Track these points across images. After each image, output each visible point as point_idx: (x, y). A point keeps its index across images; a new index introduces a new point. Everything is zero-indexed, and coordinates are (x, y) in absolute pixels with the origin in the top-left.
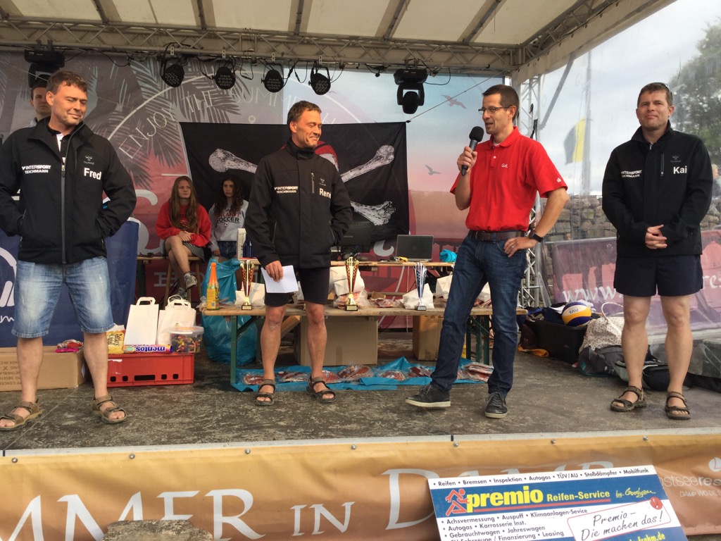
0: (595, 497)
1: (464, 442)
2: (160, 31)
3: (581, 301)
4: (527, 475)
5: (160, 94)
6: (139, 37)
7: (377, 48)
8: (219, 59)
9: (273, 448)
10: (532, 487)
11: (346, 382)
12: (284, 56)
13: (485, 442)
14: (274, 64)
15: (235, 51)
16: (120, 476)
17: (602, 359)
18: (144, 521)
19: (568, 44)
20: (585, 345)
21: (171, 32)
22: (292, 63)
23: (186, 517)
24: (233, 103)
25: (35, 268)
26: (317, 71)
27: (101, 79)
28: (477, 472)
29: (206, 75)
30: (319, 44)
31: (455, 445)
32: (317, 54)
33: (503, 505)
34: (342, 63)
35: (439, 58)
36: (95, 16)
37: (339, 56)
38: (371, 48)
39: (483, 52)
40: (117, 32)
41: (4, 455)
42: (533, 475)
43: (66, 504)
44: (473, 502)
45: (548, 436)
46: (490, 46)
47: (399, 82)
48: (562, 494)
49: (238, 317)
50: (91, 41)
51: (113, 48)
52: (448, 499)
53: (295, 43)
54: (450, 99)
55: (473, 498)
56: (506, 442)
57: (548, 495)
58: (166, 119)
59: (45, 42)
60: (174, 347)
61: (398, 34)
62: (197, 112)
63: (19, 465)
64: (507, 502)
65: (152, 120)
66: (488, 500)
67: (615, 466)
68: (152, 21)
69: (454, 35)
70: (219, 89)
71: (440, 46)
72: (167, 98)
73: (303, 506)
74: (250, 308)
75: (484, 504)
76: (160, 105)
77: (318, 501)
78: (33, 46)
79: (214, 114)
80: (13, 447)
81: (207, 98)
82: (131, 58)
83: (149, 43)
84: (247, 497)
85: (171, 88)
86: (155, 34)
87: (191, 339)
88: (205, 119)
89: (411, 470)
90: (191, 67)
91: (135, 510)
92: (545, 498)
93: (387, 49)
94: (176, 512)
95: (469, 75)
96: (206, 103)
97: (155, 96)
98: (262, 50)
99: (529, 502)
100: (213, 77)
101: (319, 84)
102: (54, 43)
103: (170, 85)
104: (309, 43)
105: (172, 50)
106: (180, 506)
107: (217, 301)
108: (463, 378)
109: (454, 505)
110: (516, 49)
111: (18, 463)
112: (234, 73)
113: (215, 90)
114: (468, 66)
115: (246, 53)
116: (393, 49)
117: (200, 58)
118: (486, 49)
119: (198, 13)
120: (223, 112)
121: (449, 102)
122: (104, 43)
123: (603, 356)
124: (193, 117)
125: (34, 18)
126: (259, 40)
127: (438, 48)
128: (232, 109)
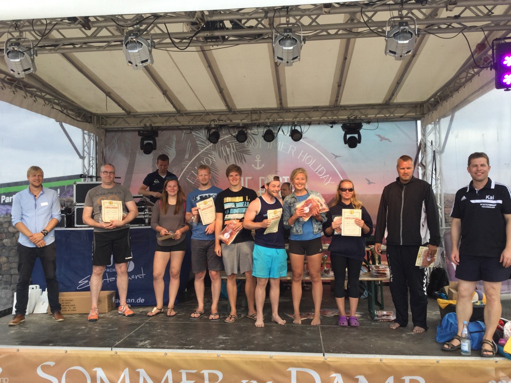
1: (330, 357)
2: (208, 113)
5: (208, 147)
6: (197, 117)
8: (239, 126)
9: (231, 354)
12: (275, 121)
14: (269, 126)
15: (247, 121)
21: (212, 114)
22: (280, 124)
24: (247, 149)
26: (294, 128)
27: (178, 142)
29: (232, 135)
30: (295, 112)
31: (325, 359)
32: (294, 118)
34: (309, 122)
36: (173, 110)
37: (308, 118)
41: (112, 350)
45: (379, 357)
46: (404, 104)
47: (345, 130)
51: (183, 125)
53: (282, 112)
54: (380, 137)
59: (148, 125)
61: (344, 102)
62: (228, 155)
63: (118, 355)
68: (203, 109)
70: (238, 142)
72: (211, 149)
73: (247, 381)
76: (208, 153)
78: (143, 127)
80: (116, 347)
81: (233, 147)
82: (192, 129)
83: (202, 120)
86: (205, 115)
90: (224, 131)
91: (169, 377)
93: (338, 110)
95: (392, 121)
96: (232, 150)
97: (205, 149)
98: (262, 119)
100: (236, 136)
102: (153, 125)
103: (212, 142)
104: (290, 112)
105: (213, 124)
110: (422, 104)
112: (247, 132)
115: (253, 122)
116: (341, 110)
117: (229, 126)
118: (401, 105)
126: (260, 113)
127: (371, 107)
128: (247, 152)
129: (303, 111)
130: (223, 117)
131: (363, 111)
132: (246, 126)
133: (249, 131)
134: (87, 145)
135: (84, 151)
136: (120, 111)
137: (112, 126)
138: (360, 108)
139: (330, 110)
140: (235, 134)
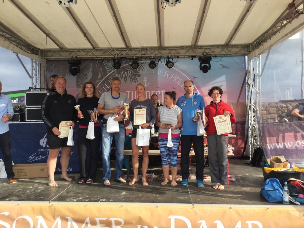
1: (197, 206)
5: (113, 71)
8: (133, 58)
12: (156, 55)
14: (152, 59)
15: (139, 55)
21: (116, 50)
22: (159, 58)
24: (138, 73)
26: (168, 60)
27: (93, 67)
29: (129, 64)
34: (178, 56)
35: (217, 51)
37: (177, 53)
41: (50, 203)
46: (238, 45)
53: (161, 50)
54: (223, 65)
59: (74, 57)
61: (200, 43)
63: (54, 206)
68: (110, 47)
69: (222, 42)
72: (115, 73)
73: (141, 226)
76: (113, 75)
78: (71, 58)
79: (132, 77)
80: (52, 201)
85: (116, 69)
90: (124, 61)
93: (196, 49)
96: (129, 74)
105: (116, 56)
110: (249, 45)
113: (132, 69)
117: (127, 58)
119: (125, 44)
120: (135, 76)
122: (94, 55)
126: (147, 50)
127: (217, 47)
128: (138, 75)
129: (174, 49)
130: (123, 53)
131: (212, 50)
132: (138, 59)
133: (140, 62)
134: (34, 69)
135: (32, 73)
136: (56, 47)
137: (50, 57)
138: (210, 47)
139: (191, 49)
140: (131, 64)
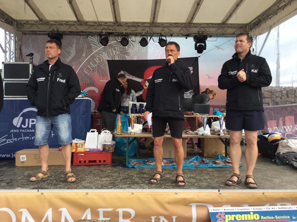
0: (283, 218)
1: (224, 193)
2: (99, 24)
3: (276, 132)
4: (252, 207)
5: (99, 49)
6: (91, 26)
7: (186, 27)
8: (122, 34)
9: (143, 192)
10: (254, 213)
11: (173, 165)
12: (148, 32)
13: (233, 193)
14: (144, 35)
15: (129, 31)
16: (82, 201)
17: (285, 158)
18: (92, 220)
19: (269, 22)
20: (278, 152)
21: (103, 24)
22: (151, 35)
23: (108, 219)
24: (127, 52)
25: (40, 118)
26: (161, 38)
27: (77, 43)
28: (230, 205)
29: (117, 41)
30: (162, 27)
31: (220, 194)
32: (161, 31)
33: (241, 220)
34: (172, 34)
35: (212, 30)
36: (74, 19)
37: (170, 31)
38: (184, 27)
39: (231, 27)
40: (83, 25)
41: (38, 191)
42: (255, 207)
43: (61, 212)
44: (228, 218)
45: (261, 191)
46: (234, 24)
47: (196, 41)
48: (268, 216)
49: (129, 138)
50: (73, 29)
51: (81, 31)
52: (217, 216)
53: (153, 27)
54: (217, 47)
55: (228, 217)
56: (243, 193)
57: (262, 217)
58: (102, 59)
59: (55, 30)
60: (104, 149)
61: (195, 21)
62: (114, 55)
63: (44, 196)
64: (243, 219)
65: (96, 59)
66: (235, 218)
67: (292, 205)
68: (97, 20)
69: (219, 20)
70: (122, 46)
71: (213, 25)
72: (102, 50)
73: (156, 217)
74: (134, 134)
75: (233, 219)
76: (99, 53)
77: (162, 215)
78: (51, 31)
79: (120, 56)
80: (42, 188)
81: (117, 49)
82: (88, 35)
83: (95, 29)
84: (132, 212)
85: (104, 46)
86: (97, 25)
87: (110, 146)
88: (117, 58)
89: (201, 204)
90: (111, 38)
91: (88, 215)
92: (260, 218)
93: (191, 27)
94: (104, 217)
95: (225, 37)
96: (117, 52)
97: (97, 50)
98: (139, 30)
99: (253, 219)
100: (120, 42)
101: (162, 43)
102: (59, 30)
103: (103, 45)
104: (158, 26)
105: (104, 31)
106: (106, 214)
107: (120, 131)
108: (224, 165)
109: (220, 219)
110: (246, 25)
111: (43, 194)
112: (128, 40)
113: (121, 47)
114: (224, 33)
115: (133, 31)
116: (193, 27)
117: (115, 34)
118: (233, 26)
119: (114, 16)
120: (124, 55)
121: (217, 48)
122: (78, 29)
123: (286, 157)
124: (112, 58)
125: (51, 20)
126: (138, 26)
128: (127, 54)
134: (8, 43)
135: (6, 47)
136: (35, 18)
137: (28, 30)
